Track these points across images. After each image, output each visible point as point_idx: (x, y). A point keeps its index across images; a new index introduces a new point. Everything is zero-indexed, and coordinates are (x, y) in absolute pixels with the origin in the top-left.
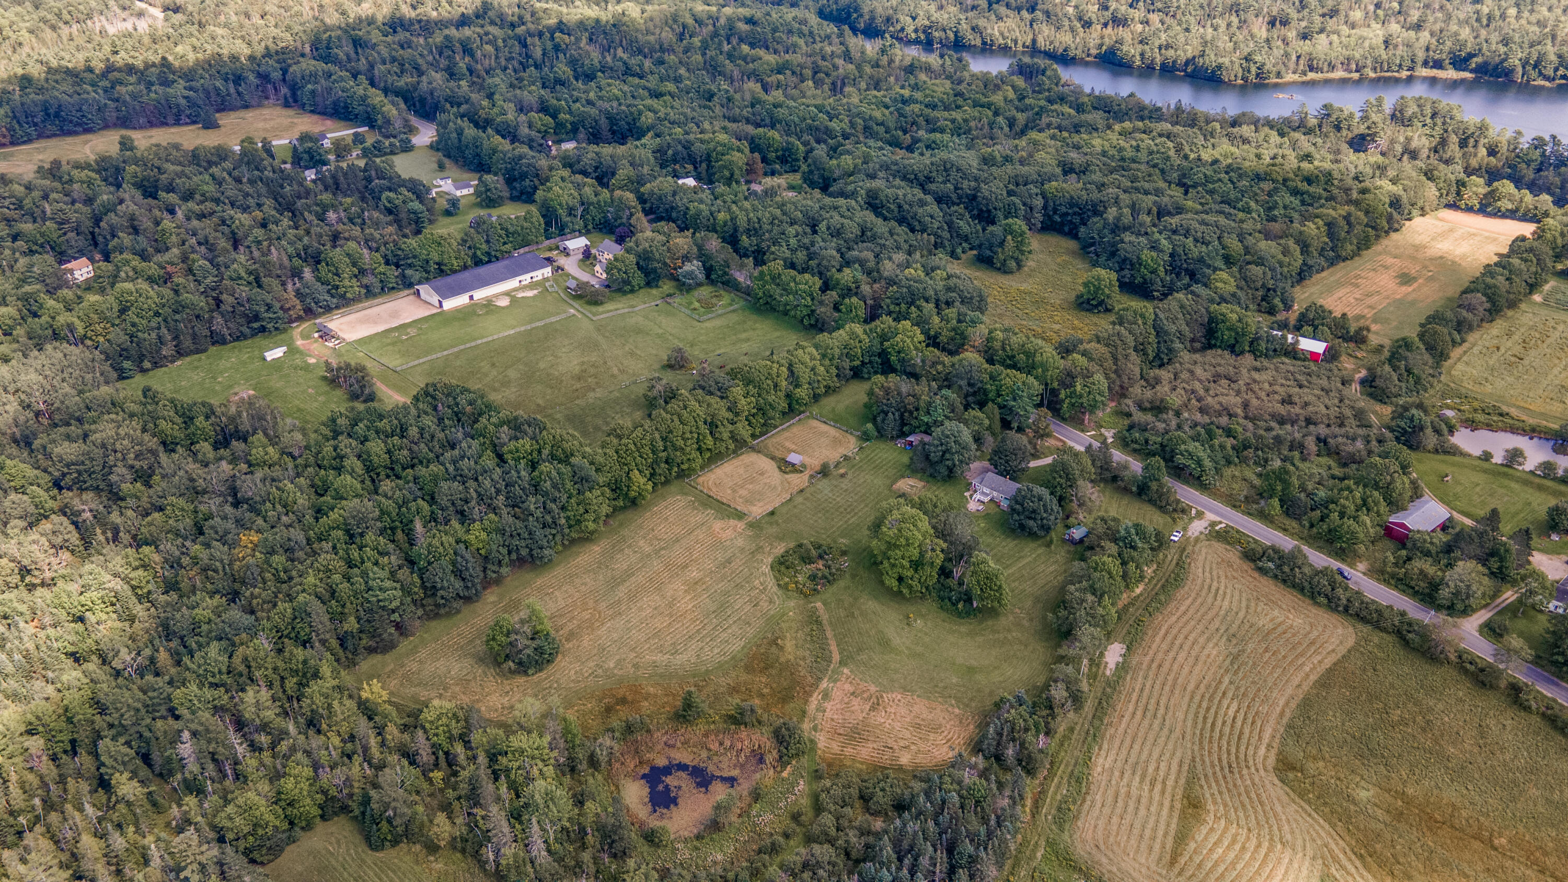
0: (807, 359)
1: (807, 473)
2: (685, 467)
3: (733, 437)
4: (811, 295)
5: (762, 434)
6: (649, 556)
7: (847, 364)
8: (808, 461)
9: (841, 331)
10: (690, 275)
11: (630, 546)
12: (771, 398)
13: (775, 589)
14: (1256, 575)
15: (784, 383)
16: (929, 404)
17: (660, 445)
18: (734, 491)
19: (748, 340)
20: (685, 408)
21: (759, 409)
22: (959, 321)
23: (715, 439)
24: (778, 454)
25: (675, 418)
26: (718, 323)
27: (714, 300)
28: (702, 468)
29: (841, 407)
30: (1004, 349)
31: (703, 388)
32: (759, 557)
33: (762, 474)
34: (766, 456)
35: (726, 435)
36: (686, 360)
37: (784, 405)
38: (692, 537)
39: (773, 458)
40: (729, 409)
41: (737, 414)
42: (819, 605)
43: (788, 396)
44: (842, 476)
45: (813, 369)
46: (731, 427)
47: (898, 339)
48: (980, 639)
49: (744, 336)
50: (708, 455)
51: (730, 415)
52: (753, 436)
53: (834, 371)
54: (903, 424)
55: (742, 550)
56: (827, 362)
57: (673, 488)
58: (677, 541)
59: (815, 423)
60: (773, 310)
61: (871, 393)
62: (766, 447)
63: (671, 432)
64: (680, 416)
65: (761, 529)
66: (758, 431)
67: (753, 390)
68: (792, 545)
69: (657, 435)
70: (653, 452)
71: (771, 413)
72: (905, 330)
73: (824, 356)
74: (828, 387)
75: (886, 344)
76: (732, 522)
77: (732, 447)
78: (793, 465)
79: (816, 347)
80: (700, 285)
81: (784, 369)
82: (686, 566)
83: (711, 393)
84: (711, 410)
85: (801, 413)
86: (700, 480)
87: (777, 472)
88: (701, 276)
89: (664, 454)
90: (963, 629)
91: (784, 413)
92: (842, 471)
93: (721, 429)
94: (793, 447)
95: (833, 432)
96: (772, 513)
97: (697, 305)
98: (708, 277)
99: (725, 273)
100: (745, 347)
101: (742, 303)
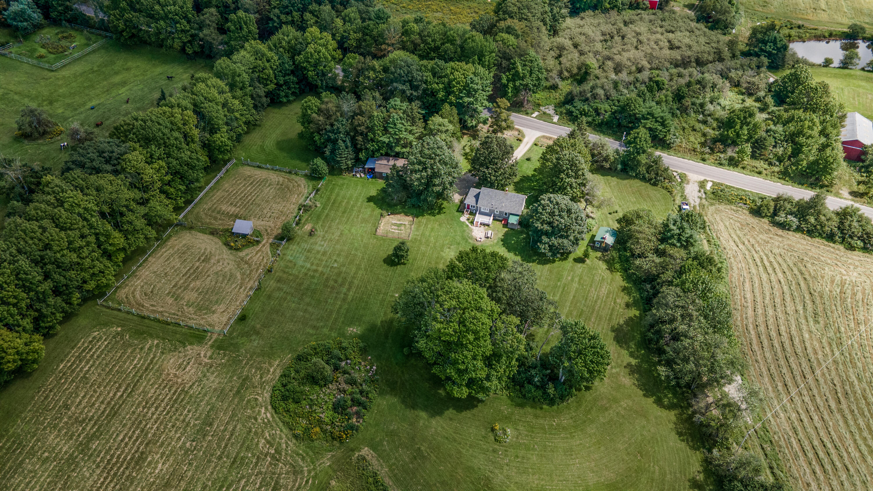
0: (214, 92)
1: (266, 241)
2: (91, 285)
3: (150, 221)
4: (185, 17)
5: (188, 202)
6: (71, 460)
7: (261, 91)
8: (261, 224)
9: (243, 53)
10: (21, 15)
11: (32, 453)
12: (185, 155)
13: (292, 444)
14: (780, 232)
15: (196, 132)
16: (386, 121)
17: (36, 275)
18: (177, 298)
19: (124, 83)
20: (61, 203)
21: (175, 173)
22: (363, 20)
23: (126, 234)
24: (218, 225)
25: (46, 223)
26: (78, 68)
27: (64, 43)
28: (118, 276)
29: (270, 143)
30: (424, 42)
31: (82, 166)
32: (249, 396)
33: (207, 260)
34: (203, 231)
35: (140, 223)
36: (47, 124)
37: (204, 158)
38: (137, 398)
39: (213, 233)
40: (132, 186)
41: (145, 189)
42: (365, 451)
43: (206, 146)
44: (311, 234)
45: (224, 105)
46: (142, 210)
47: (311, 48)
48: (591, 429)
49: (117, 79)
50: (121, 256)
51: (137, 194)
52: (177, 209)
53: (249, 101)
54: (357, 150)
55: (221, 394)
56: (239, 93)
57: (82, 321)
58: (114, 413)
59: (248, 171)
60: (145, 43)
61: (306, 119)
62: (198, 218)
63: (47, 247)
64: (54, 219)
65: (236, 347)
66: (181, 202)
67: (158, 152)
68: (288, 358)
69: (24, 263)
70: (27, 289)
71: (192, 175)
72: (315, 39)
73: (232, 86)
74: (248, 123)
75: (299, 58)
76: (192, 350)
77: (153, 234)
78: (244, 236)
79: (219, 75)
80: (38, 27)
81: (189, 113)
82: (142, 457)
83: (98, 171)
84: (104, 196)
85: (226, 162)
86: (122, 294)
87: (226, 253)
88: (37, 16)
89: (47, 286)
90: (565, 420)
91: (206, 169)
92: (308, 227)
93: (130, 217)
94: (232, 210)
95: (274, 177)
96: (242, 318)
97: (43, 51)
98: (46, 16)
99: (68, 9)
100: (124, 92)
101: (101, 42)
